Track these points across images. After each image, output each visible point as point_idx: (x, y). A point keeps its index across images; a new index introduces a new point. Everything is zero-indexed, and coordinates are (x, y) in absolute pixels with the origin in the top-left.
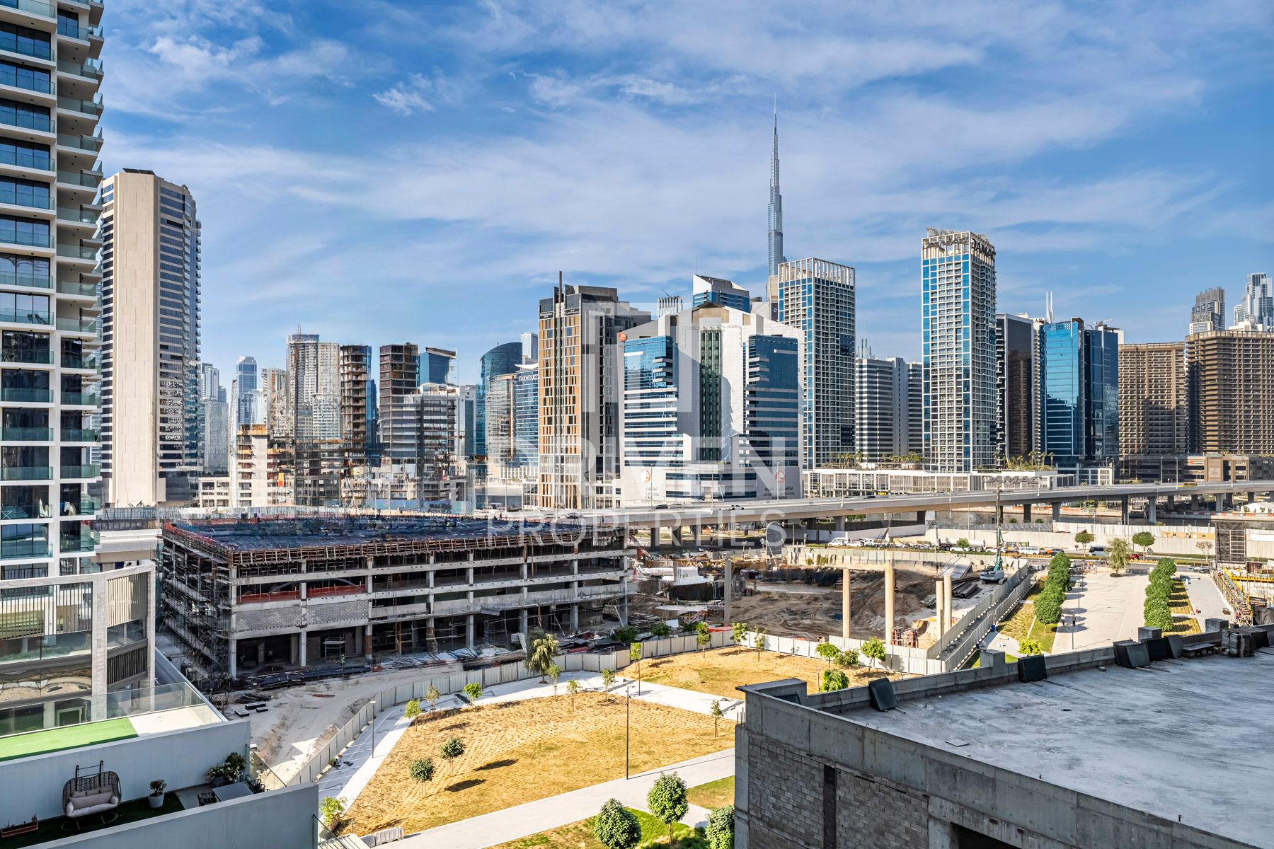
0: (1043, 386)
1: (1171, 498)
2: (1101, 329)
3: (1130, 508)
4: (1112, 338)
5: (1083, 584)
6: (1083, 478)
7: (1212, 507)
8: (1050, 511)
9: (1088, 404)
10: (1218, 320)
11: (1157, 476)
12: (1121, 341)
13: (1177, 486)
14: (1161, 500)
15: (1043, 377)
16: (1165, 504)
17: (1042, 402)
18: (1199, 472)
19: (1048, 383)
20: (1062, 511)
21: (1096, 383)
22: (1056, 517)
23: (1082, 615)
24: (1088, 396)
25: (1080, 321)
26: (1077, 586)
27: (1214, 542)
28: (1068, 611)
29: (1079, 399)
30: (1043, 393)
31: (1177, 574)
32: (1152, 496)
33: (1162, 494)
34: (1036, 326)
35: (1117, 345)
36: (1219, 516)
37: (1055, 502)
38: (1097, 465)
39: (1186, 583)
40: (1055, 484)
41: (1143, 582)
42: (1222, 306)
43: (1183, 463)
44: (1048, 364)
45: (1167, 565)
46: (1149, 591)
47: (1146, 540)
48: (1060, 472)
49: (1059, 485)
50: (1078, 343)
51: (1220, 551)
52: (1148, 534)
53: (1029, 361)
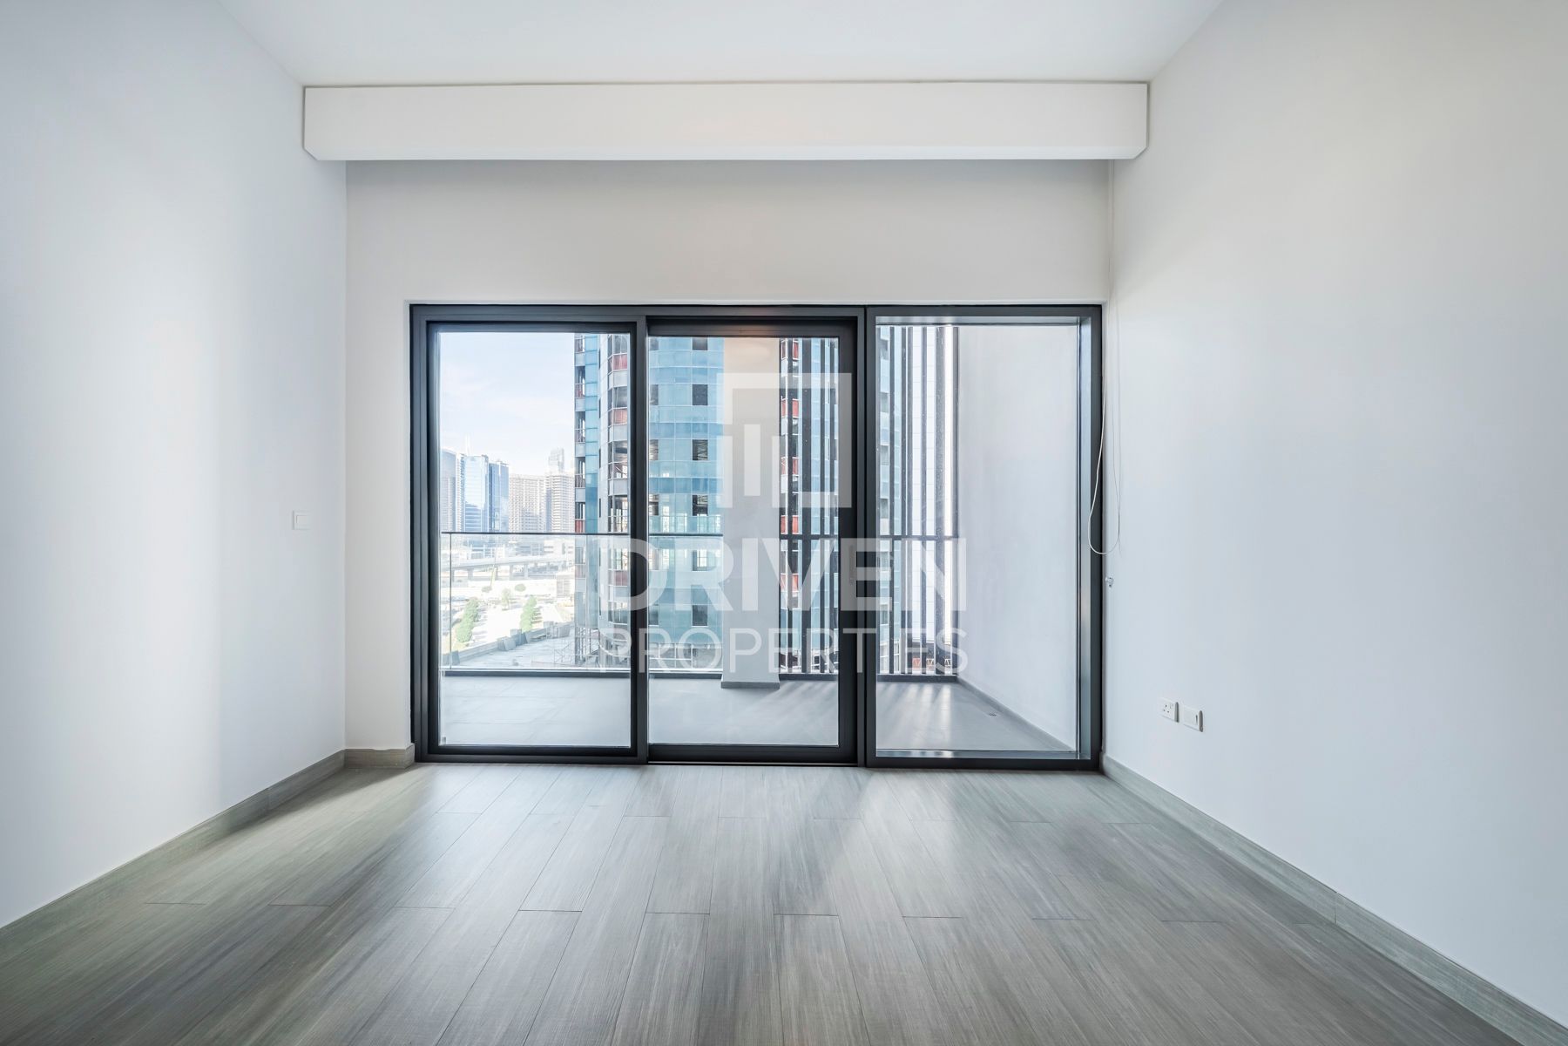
0: (463, 496)
1: (536, 564)
2: (499, 463)
3: (514, 571)
4: (505, 469)
5: (485, 617)
6: (487, 554)
7: (556, 568)
8: (467, 575)
9: (491, 508)
10: (561, 465)
11: (529, 552)
12: (510, 472)
13: (539, 557)
14: (532, 565)
15: (463, 490)
16: (533, 568)
17: (462, 505)
18: (551, 550)
19: (466, 494)
20: (474, 574)
21: (495, 496)
22: (470, 578)
23: (484, 635)
24: (491, 504)
25: (486, 457)
26: (482, 618)
27: (555, 586)
28: (476, 634)
29: (485, 505)
30: (463, 500)
31: (537, 606)
32: (526, 563)
33: (532, 562)
34: (459, 457)
35: (507, 475)
36: (559, 573)
37: (469, 569)
38: (495, 546)
39: (541, 610)
40: (470, 557)
41: (520, 611)
42: (563, 458)
43: (542, 544)
44: (466, 482)
45: (533, 600)
46: (522, 616)
47: (521, 588)
48: (474, 550)
49: (472, 558)
50: (485, 471)
51: (558, 592)
52: (522, 585)
53: (454, 479)
